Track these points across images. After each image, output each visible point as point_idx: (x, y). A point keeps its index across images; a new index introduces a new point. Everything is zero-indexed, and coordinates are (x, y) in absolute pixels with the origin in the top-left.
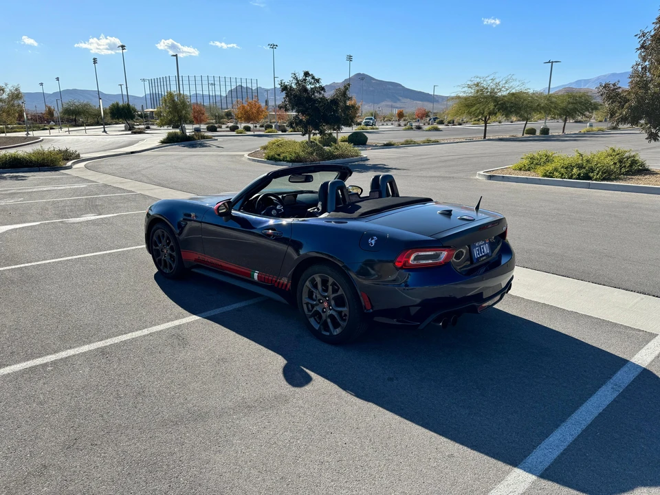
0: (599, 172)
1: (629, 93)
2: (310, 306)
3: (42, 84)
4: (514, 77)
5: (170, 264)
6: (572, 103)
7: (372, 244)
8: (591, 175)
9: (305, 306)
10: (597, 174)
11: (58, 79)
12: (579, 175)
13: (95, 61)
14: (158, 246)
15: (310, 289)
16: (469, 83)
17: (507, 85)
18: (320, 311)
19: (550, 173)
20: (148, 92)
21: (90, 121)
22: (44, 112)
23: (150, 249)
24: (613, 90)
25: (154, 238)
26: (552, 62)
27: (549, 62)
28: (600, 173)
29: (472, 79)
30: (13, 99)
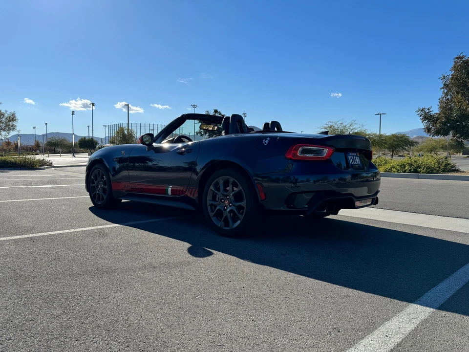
0: (424, 168)
1: (439, 114)
2: (213, 207)
3: (35, 128)
4: (356, 122)
5: (102, 196)
6: (396, 141)
7: (265, 143)
8: (419, 170)
9: (209, 208)
10: (423, 170)
11: (46, 124)
12: (410, 170)
13: (73, 113)
14: (94, 183)
15: (214, 192)
16: (325, 126)
17: (351, 127)
18: (222, 210)
19: (389, 170)
20: (107, 135)
21: (64, 150)
22: (33, 145)
23: (88, 188)
24: (428, 113)
25: (92, 177)
26: (381, 114)
27: (379, 114)
28: (426, 169)
29: (327, 123)
30: (9, 121)
